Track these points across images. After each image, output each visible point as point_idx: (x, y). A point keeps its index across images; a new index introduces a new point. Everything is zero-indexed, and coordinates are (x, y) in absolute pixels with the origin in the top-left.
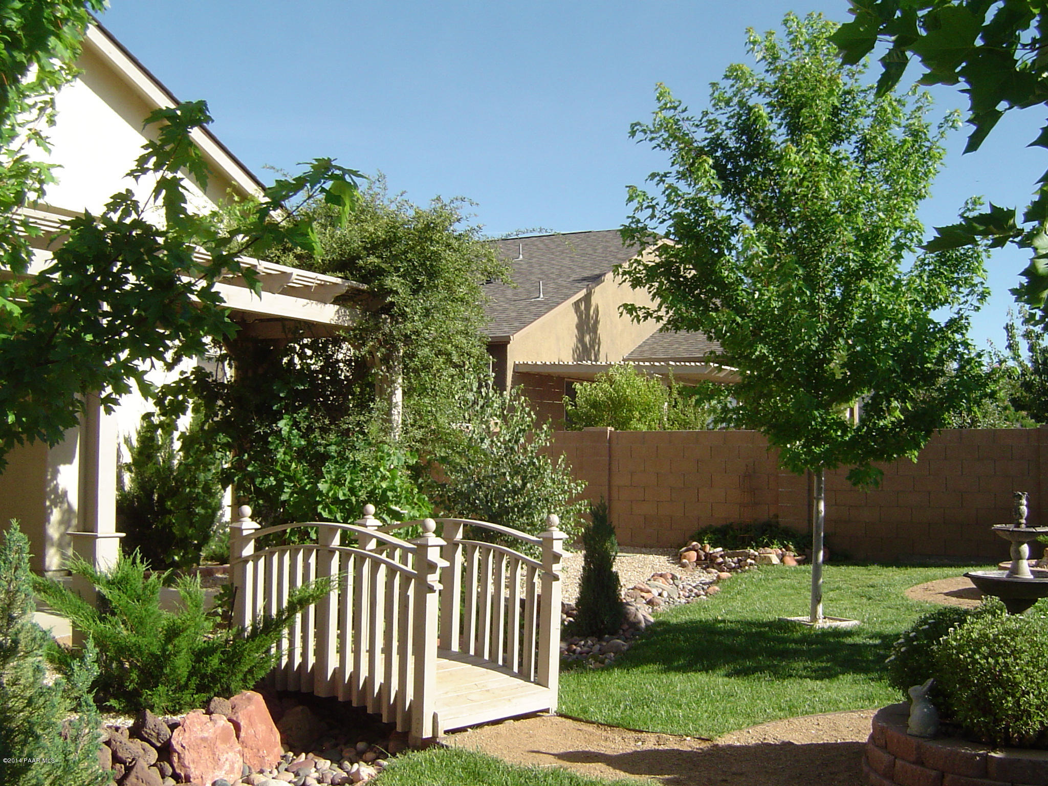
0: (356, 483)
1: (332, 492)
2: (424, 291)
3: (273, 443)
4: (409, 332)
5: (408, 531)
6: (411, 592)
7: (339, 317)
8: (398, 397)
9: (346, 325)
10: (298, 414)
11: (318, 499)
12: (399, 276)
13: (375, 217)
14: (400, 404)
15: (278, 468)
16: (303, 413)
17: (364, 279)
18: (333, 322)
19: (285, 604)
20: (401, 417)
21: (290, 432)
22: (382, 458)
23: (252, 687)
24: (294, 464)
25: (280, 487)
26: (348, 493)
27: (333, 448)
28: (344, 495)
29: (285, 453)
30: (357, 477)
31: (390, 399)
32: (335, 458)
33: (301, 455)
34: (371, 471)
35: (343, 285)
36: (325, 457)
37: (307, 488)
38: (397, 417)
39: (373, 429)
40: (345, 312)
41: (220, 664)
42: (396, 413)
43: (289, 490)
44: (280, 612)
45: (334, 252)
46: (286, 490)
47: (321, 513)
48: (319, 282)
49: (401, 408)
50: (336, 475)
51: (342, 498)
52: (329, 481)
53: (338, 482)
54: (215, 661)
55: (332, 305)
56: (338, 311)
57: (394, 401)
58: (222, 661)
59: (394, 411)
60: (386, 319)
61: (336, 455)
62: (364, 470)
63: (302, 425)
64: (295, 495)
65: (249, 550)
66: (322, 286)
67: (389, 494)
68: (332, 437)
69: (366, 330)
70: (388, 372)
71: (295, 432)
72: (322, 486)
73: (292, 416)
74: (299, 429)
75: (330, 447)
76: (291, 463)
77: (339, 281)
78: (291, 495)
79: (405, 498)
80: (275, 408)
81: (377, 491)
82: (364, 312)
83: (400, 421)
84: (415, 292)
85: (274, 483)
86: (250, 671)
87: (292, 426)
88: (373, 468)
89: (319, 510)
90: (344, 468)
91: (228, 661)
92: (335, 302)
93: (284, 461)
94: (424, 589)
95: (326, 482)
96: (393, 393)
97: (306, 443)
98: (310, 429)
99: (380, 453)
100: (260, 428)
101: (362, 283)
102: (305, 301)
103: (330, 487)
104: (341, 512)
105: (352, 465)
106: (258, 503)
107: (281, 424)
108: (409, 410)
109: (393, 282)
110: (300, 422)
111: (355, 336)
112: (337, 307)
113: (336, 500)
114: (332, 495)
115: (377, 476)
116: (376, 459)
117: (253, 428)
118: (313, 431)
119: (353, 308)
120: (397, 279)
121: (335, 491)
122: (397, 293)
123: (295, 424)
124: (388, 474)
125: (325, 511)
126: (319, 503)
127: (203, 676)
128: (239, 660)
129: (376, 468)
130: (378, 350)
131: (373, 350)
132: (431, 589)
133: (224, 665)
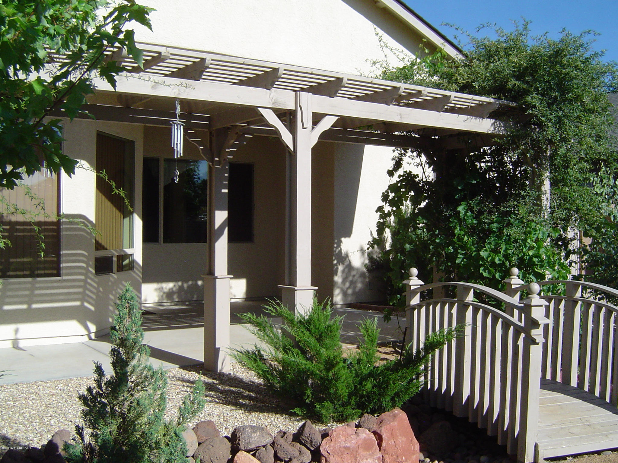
0: (509, 252)
1: (491, 258)
2: (558, 104)
3: (452, 222)
4: (550, 137)
5: (549, 288)
6: (520, 343)
7: (495, 129)
8: (547, 186)
9: (501, 134)
10: (472, 201)
11: (481, 263)
12: (537, 94)
13: (520, 50)
14: (548, 192)
15: (455, 240)
16: (476, 200)
17: (513, 99)
18: (489, 132)
19: (422, 346)
20: (549, 202)
21: (465, 214)
22: (530, 233)
23: (400, 406)
24: (466, 237)
25: (456, 253)
26: (503, 259)
27: (495, 225)
28: (500, 260)
29: (460, 230)
30: (510, 247)
31: (539, 189)
32: (496, 233)
33: (472, 231)
34: (521, 242)
35: (495, 103)
36: (488, 233)
37: (473, 255)
38: (546, 201)
39: (522, 211)
40: (500, 124)
41: (373, 388)
42: (545, 198)
43: (462, 256)
44: (418, 351)
45: (488, 80)
46: (459, 256)
47: (482, 273)
48: (477, 102)
49: (549, 195)
50: (495, 246)
51: (497, 262)
52: (488, 250)
53: (496, 251)
54: (369, 386)
55: (488, 119)
56: (493, 124)
57: (543, 189)
58: (374, 386)
59: (544, 197)
60: (535, 129)
61: (496, 230)
62: (516, 241)
63: (475, 208)
64: (465, 260)
65: (416, 300)
66: (481, 105)
67: (535, 260)
68: (494, 217)
69: (518, 136)
70: (537, 168)
71: (469, 213)
72: (483, 254)
73: (468, 203)
74: (472, 212)
75: (492, 225)
76: (464, 236)
77: (492, 100)
78: (463, 260)
79: (547, 263)
80: (457, 197)
81: (525, 258)
82: (516, 123)
83: (548, 205)
84: (550, 105)
85: (452, 251)
86: (397, 394)
87: (467, 210)
88: (522, 240)
89: (481, 271)
90: (501, 240)
91: (379, 386)
92: (490, 117)
93: (459, 234)
94: (530, 341)
95: (486, 250)
96: (542, 183)
97: (477, 222)
98: (481, 213)
99: (529, 229)
100: (446, 212)
101: (512, 101)
102: (465, 117)
103: (489, 254)
104: (499, 272)
105: (507, 238)
106: (448, 264)
107: (460, 209)
108: (556, 197)
109: (534, 99)
110: (473, 207)
111: (508, 141)
112: (492, 121)
113: (493, 264)
114: (490, 260)
115: (526, 246)
116: (524, 233)
117: (442, 212)
118: (483, 213)
119: (506, 121)
120: (536, 96)
121: (492, 257)
122: (535, 106)
123: (470, 208)
124: (535, 244)
125: (485, 272)
126: (481, 266)
127: (361, 396)
128: (387, 386)
129: (525, 240)
130: (528, 151)
131: (525, 152)
132: (534, 342)
133: (375, 389)
